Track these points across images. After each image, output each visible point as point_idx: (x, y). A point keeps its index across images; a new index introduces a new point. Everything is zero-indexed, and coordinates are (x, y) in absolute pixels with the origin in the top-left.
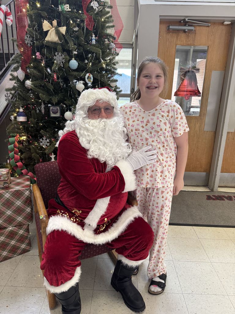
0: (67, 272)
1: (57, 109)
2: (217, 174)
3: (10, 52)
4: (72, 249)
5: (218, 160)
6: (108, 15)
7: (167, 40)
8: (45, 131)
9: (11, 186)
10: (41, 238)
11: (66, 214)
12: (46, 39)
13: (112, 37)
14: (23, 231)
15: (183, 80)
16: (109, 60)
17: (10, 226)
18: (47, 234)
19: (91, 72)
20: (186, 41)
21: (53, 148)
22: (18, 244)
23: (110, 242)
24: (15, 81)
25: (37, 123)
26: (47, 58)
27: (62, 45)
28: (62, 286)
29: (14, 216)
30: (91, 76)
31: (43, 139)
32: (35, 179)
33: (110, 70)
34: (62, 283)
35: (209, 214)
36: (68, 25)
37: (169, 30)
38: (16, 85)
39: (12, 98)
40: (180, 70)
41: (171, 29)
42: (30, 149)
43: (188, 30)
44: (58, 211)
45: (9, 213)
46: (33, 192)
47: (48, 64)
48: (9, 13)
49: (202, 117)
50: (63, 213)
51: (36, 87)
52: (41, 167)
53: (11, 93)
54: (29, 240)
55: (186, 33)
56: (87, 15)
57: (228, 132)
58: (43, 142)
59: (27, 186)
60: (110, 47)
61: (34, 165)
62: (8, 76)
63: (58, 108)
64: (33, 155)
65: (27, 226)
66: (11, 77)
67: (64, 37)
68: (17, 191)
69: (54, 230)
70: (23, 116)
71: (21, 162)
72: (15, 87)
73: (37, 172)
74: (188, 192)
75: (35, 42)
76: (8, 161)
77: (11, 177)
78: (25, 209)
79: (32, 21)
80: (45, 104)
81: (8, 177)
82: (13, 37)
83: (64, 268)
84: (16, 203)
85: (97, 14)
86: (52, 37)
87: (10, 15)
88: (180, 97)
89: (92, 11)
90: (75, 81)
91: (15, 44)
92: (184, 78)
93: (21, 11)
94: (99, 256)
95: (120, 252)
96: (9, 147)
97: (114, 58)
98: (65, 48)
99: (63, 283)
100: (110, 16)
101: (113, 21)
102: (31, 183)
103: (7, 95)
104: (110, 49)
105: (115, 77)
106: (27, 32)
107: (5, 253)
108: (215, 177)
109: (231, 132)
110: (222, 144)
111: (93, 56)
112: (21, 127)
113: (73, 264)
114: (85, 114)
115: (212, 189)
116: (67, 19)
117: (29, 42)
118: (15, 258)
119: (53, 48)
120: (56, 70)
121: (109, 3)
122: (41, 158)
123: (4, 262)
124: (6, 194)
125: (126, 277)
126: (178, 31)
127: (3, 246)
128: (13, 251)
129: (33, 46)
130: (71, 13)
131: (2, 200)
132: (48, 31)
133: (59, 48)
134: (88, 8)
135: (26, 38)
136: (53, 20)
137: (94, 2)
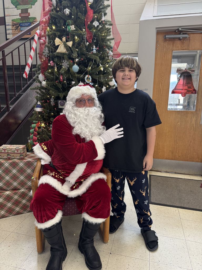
1: (64, 102)
7: (165, 47)
9: (26, 158)
12: (57, 51)
15: (180, 80)
17: (23, 189)
20: (181, 47)
25: (49, 113)
27: (68, 54)
28: (46, 223)
29: (26, 180)
30: (90, 77)
34: (46, 221)
36: (74, 40)
37: (165, 39)
41: (167, 38)
43: (182, 37)
44: (49, 171)
45: (22, 178)
49: (198, 112)
55: (182, 41)
59: (37, 159)
60: (109, 55)
68: (29, 162)
70: (39, 108)
74: (184, 180)
76: (29, 141)
79: (49, 39)
81: (24, 151)
84: (28, 171)
85: (99, 30)
86: (62, 49)
87: (43, 37)
98: (71, 57)
106: (45, 47)
107: (17, 209)
112: (40, 116)
114: (74, 104)
116: (74, 36)
117: (46, 55)
118: (25, 214)
119: (62, 57)
124: (20, 163)
126: (174, 39)
127: (17, 203)
128: (24, 208)
129: (49, 57)
130: (76, 31)
131: (18, 168)
132: (59, 45)
133: (65, 56)
134: (91, 27)
135: (44, 51)
136: (63, 37)
137: (95, 22)
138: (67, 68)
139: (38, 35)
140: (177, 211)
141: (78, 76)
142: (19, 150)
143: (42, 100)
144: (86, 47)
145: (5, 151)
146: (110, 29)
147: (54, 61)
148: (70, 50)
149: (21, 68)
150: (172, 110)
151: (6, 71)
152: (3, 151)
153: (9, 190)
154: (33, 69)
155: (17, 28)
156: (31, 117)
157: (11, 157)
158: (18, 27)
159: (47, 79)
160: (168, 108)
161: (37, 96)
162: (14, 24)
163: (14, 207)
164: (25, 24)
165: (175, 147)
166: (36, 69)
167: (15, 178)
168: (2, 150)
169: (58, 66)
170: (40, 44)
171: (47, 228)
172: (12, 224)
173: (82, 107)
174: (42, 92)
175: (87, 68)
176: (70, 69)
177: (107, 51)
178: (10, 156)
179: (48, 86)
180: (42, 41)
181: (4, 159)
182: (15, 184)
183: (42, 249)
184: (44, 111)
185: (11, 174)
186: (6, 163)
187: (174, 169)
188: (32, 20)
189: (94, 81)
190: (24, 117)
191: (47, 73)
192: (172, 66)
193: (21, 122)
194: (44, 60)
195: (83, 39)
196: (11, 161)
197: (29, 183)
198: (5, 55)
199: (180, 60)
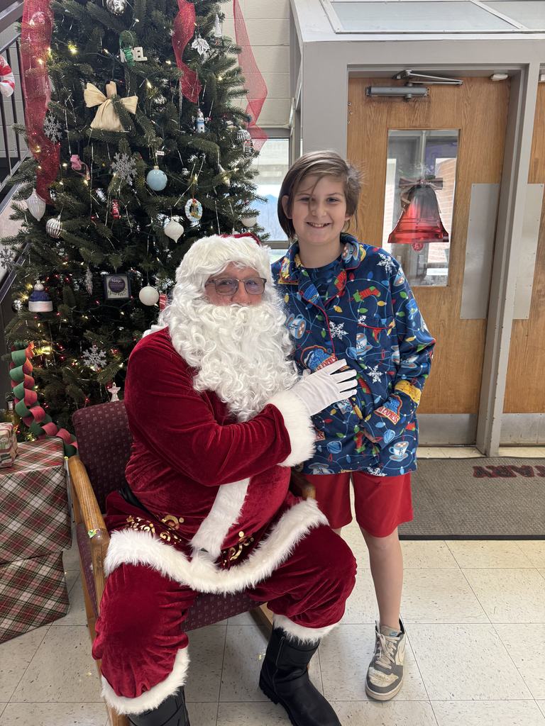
0: (156, 661)
1: (123, 282)
2: (494, 416)
3: (10, 156)
4: (166, 606)
5: (495, 384)
6: (231, 68)
7: (368, 117)
8: (96, 332)
9: (19, 462)
10: (94, 583)
11: (148, 526)
12: (92, 125)
13: (242, 115)
14: (48, 569)
15: (407, 206)
16: (238, 166)
17: (18, 558)
18: (107, 575)
19: (197, 197)
20: (409, 119)
21: (115, 372)
22: (38, 601)
23: (254, 586)
24: (23, 221)
25: (76, 315)
26: (95, 167)
27: (128, 136)
28: (145, 696)
29: (27, 533)
30: (198, 204)
31: (90, 352)
32: (75, 444)
33: (241, 190)
34: (145, 689)
35: (481, 511)
36: (141, 93)
37: (370, 98)
38: (24, 229)
39: (16, 260)
40: (398, 184)
41: (374, 94)
42: (60, 375)
43: (413, 94)
44: (130, 520)
45: (14, 526)
46: (71, 476)
47: (98, 180)
48: (6, 68)
49: (455, 289)
50: (141, 523)
51: (72, 232)
52: (87, 416)
53: (13, 249)
54: (62, 589)
55: (410, 103)
56: (185, 69)
57: (514, 320)
58: (92, 357)
59: (56, 461)
60: (239, 138)
61: (72, 410)
62: (8, 210)
63: (125, 280)
64: (68, 388)
65: (58, 555)
66: (13, 212)
67: (133, 120)
68: (33, 476)
69: (122, 565)
70: (43, 301)
71: (41, 406)
72: (23, 233)
73: (78, 429)
74: (431, 461)
75: (67, 131)
76: (11, 406)
77: (18, 441)
78: (53, 516)
79: (58, 85)
80: (93, 270)
81: (11, 441)
82: (15, 122)
83: (149, 653)
84: (32, 503)
85: (207, 65)
86: (106, 120)
87: (8, 73)
88: (403, 244)
89: (194, 61)
90: (162, 216)
91: (22, 137)
92: (409, 202)
93: (34, 65)
94: (231, 619)
95: (279, 608)
96: (13, 371)
97: (249, 162)
98: (137, 145)
99: (147, 690)
100: (235, 70)
101: (243, 80)
102: (65, 455)
103: (4, 253)
104: (239, 143)
105: (253, 206)
106: (48, 111)
107: (7, 623)
108: (491, 423)
109: (522, 320)
110: (501, 347)
111: (200, 160)
112: (39, 325)
113: (168, 641)
115: (486, 452)
116: (140, 79)
117: (54, 132)
118: (31, 632)
119: (109, 144)
120: (118, 192)
121: (234, 42)
122: (87, 395)
123: (4, 643)
124: (6, 483)
125: (294, 668)
126: (391, 97)
130: (148, 66)
132: (97, 106)
133: (123, 142)
135: (47, 123)
136: (108, 83)
137: (199, 39)
138: (130, 178)
140: (446, 549)
147: (82, 157)
148: (131, 121)
184: (63, 312)
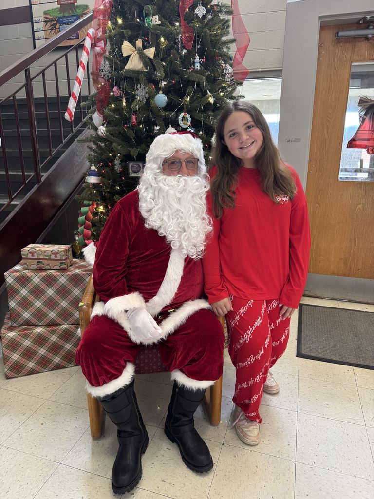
1: (139, 165)
7: (336, 55)
9: (71, 268)
12: (126, 68)
13: (227, 56)
15: (364, 120)
17: (66, 323)
20: (369, 54)
25: (113, 186)
26: (128, 94)
27: (147, 73)
28: (105, 386)
29: (71, 309)
30: (188, 116)
36: (157, 45)
37: (338, 40)
41: (341, 37)
45: (64, 304)
51: (112, 134)
55: (370, 41)
60: (225, 72)
67: (152, 63)
68: (76, 276)
70: (94, 176)
71: (93, 240)
75: (113, 72)
76: (77, 238)
81: (68, 256)
86: (134, 64)
87: (100, 41)
99: (106, 383)
107: (57, 360)
112: (95, 192)
114: (159, 168)
116: (158, 38)
117: (106, 73)
119: (135, 78)
120: (136, 109)
124: (61, 278)
126: (355, 38)
127: (55, 349)
128: (69, 358)
129: (112, 78)
130: (163, 28)
131: (56, 286)
132: (130, 56)
133: (142, 77)
134: (191, 18)
135: (102, 68)
136: (137, 40)
137: (200, 7)
138: (144, 99)
139: (90, 37)
140: (351, 373)
141: (165, 116)
142: (58, 253)
143: (99, 162)
144: (180, 58)
145: (33, 255)
146: (228, 21)
147: (120, 88)
148: (150, 64)
149: (61, 103)
150: (346, 180)
151: (33, 109)
152: (30, 256)
153: (41, 326)
154: (82, 104)
155: (53, 27)
156: (80, 193)
157: (43, 267)
158: (56, 25)
159: (107, 121)
160: (339, 176)
161: (89, 155)
162: (47, 20)
163: (50, 355)
164: (68, 18)
165: (352, 252)
166: (87, 102)
167: (51, 304)
168: (27, 254)
169: (128, 97)
170: (96, 55)
171: (108, 395)
172: (48, 385)
173: (174, 175)
174: (99, 147)
175: (182, 99)
176: (152, 102)
177: (222, 66)
178: (42, 265)
179: (110, 134)
180: (98, 49)
181: (31, 269)
182: (52, 315)
183: (99, 432)
184: (102, 182)
185: (44, 298)
186: (36, 278)
187: (347, 293)
188: (81, 10)
189: (196, 124)
190: (67, 194)
191: (108, 109)
192: (349, 95)
193: (61, 203)
194: (101, 85)
195: (175, 43)
196: (44, 274)
197: (77, 314)
198: (31, 77)
199: (366, 81)
